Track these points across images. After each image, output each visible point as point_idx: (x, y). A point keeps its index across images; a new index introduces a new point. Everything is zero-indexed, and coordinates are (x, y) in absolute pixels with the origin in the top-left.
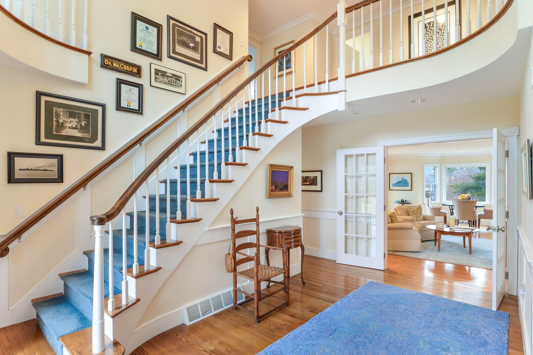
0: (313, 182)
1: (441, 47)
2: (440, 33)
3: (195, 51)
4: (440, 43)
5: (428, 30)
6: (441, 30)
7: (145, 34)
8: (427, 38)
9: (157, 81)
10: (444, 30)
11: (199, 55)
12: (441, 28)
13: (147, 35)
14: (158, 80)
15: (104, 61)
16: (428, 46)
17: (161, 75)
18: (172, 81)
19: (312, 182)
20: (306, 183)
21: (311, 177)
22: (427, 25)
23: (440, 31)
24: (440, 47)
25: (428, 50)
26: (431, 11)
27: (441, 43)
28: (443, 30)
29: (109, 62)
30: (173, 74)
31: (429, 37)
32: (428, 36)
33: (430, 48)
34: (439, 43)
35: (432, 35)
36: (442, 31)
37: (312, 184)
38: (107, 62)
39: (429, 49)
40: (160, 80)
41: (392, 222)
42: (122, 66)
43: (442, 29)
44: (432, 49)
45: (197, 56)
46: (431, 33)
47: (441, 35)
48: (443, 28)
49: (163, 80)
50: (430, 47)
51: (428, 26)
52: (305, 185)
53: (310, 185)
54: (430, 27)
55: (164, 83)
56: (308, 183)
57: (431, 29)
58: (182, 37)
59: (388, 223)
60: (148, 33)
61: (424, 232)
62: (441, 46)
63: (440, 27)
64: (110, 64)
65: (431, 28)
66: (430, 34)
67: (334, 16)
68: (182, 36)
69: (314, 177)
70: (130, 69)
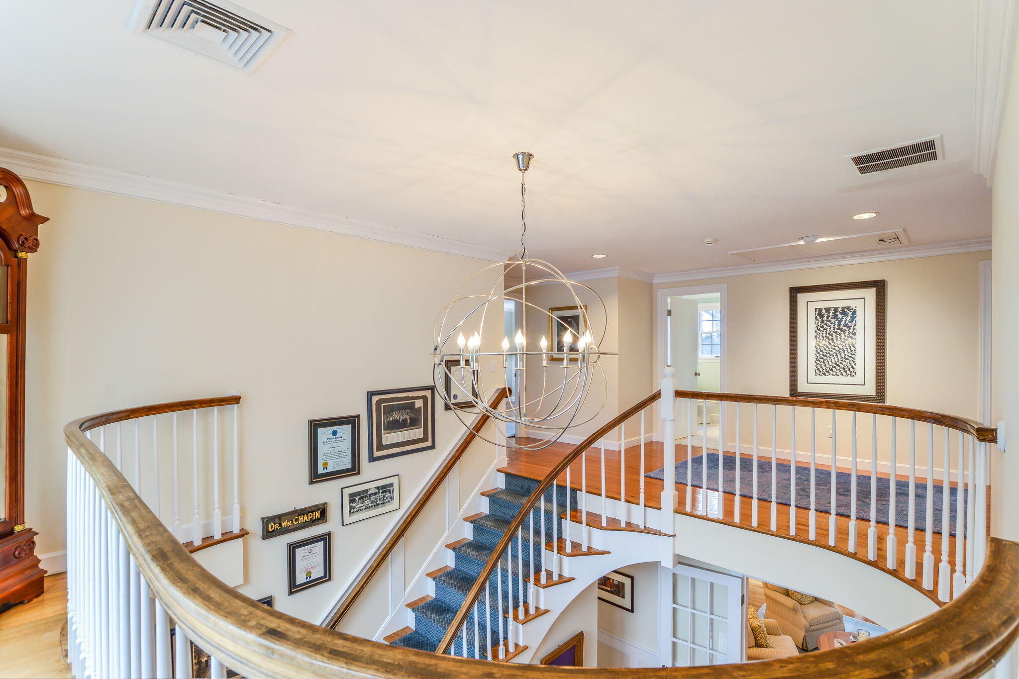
0: (618, 590)
1: (849, 358)
2: (847, 332)
3: (415, 426)
4: (847, 350)
5: (825, 322)
6: (849, 327)
7: (330, 445)
8: (823, 334)
9: (353, 513)
10: (854, 329)
11: (422, 430)
12: (850, 324)
13: (334, 445)
14: (355, 510)
15: (268, 527)
16: (825, 349)
17: (360, 499)
18: (377, 499)
19: (615, 589)
20: (605, 588)
21: (613, 580)
22: (824, 311)
23: (847, 329)
24: (847, 357)
25: (825, 358)
26: (831, 290)
27: (849, 351)
28: (852, 328)
29: (275, 524)
30: (378, 488)
31: (828, 335)
32: (825, 333)
33: (828, 355)
34: (845, 350)
35: (832, 332)
36: (850, 329)
37: (615, 593)
38: (272, 526)
39: (826, 356)
40: (358, 509)
41: (756, 643)
42: (296, 520)
43: (851, 326)
44: (831, 356)
45: (418, 433)
46: (830, 329)
47: (848, 337)
48: (853, 325)
49: (362, 505)
50: (829, 353)
51: (824, 314)
52: (603, 589)
53: (612, 593)
54: (828, 316)
55: (365, 509)
56: (609, 589)
57: (830, 321)
58: (392, 416)
59: (749, 648)
60: (337, 439)
61: (814, 633)
62: (848, 355)
63: (847, 322)
64: (277, 526)
65: (830, 318)
66: (828, 330)
67: (656, 397)
68: (392, 413)
69: (619, 582)
70: (310, 518)
